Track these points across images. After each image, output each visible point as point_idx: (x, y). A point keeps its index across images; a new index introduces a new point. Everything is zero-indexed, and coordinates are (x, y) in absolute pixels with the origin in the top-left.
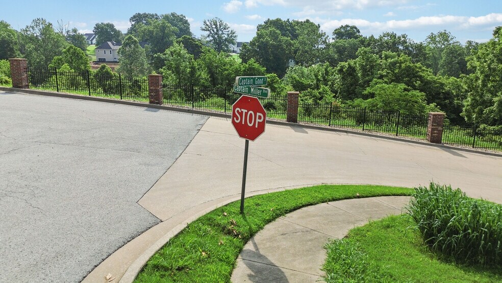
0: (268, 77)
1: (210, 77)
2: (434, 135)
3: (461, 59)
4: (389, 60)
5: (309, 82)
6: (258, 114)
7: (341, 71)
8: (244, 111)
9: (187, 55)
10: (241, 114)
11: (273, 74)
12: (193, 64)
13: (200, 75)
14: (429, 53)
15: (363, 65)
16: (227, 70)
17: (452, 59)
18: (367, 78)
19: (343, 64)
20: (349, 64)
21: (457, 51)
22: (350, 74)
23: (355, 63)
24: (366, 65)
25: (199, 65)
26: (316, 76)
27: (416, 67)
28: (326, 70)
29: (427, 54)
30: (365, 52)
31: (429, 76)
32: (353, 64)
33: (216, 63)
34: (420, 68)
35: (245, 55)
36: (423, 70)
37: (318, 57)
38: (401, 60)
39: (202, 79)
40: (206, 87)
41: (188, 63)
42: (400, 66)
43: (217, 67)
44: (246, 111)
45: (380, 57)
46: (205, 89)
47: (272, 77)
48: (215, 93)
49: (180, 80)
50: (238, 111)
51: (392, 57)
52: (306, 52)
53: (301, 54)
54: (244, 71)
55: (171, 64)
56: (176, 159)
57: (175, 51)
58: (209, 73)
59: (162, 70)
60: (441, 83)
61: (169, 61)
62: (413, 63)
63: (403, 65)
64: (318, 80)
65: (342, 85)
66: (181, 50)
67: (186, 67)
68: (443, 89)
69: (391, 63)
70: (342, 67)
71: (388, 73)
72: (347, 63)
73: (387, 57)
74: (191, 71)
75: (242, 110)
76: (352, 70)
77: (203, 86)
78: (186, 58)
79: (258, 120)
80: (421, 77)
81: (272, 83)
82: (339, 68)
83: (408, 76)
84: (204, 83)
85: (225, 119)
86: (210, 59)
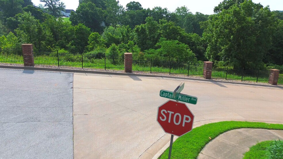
0: (93, 35)
1: (53, 34)
2: (207, 74)
3: (194, 22)
4: (164, 25)
5: (118, 37)
6: (185, 116)
7: (137, 31)
8: (171, 113)
9: (35, 20)
10: (167, 115)
11: (96, 33)
12: (40, 26)
13: (45, 34)
14: (179, 19)
15: (149, 27)
16: (65, 30)
17: (189, 22)
18: (152, 35)
19: (138, 26)
20: (142, 27)
21: (192, 18)
22: (143, 33)
23: (145, 26)
24: (151, 27)
25: (44, 27)
26: (122, 33)
27: (177, 28)
28: (128, 30)
29: (178, 19)
30: (150, 20)
31: (184, 33)
32: (144, 27)
33: (56, 25)
34: (180, 29)
35: (73, 19)
36: (181, 30)
37: (119, 20)
38: (169, 24)
39: (47, 36)
40: (50, 42)
41: (36, 26)
42: (169, 28)
43: (57, 28)
44: (173, 113)
45: (158, 22)
46: (50, 43)
47: (96, 34)
48: (57, 45)
49: (30, 36)
50: (164, 112)
51: (165, 23)
52: (112, 17)
53: (109, 19)
54: (76, 30)
55: (23, 26)
56: (73, 123)
57: (25, 17)
58: (52, 32)
59: (16, 30)
60: (190, 37)
61: (21, 24)
62: (176, 26)
63: (171, 27)
64: (123, 36)
65: (138, 39)
66: (29, 16)
67: (34, 28)
68: (192, 40)
69: (164, 26)
70: (138, 29)
71: (164, 32)
72: (140, 26)
73: (162, 23)
74: (39, 31)
75: (168, 112)
76: (143, 30)
77: (48, 40)
78: (34, 22)
79: (184, 121)
80: (180, 34)
81: (96, 38)
82: (136, 29)
83: (173, 33)
84: (49, 39)
85: (84, 74)
86: (51, 23)
